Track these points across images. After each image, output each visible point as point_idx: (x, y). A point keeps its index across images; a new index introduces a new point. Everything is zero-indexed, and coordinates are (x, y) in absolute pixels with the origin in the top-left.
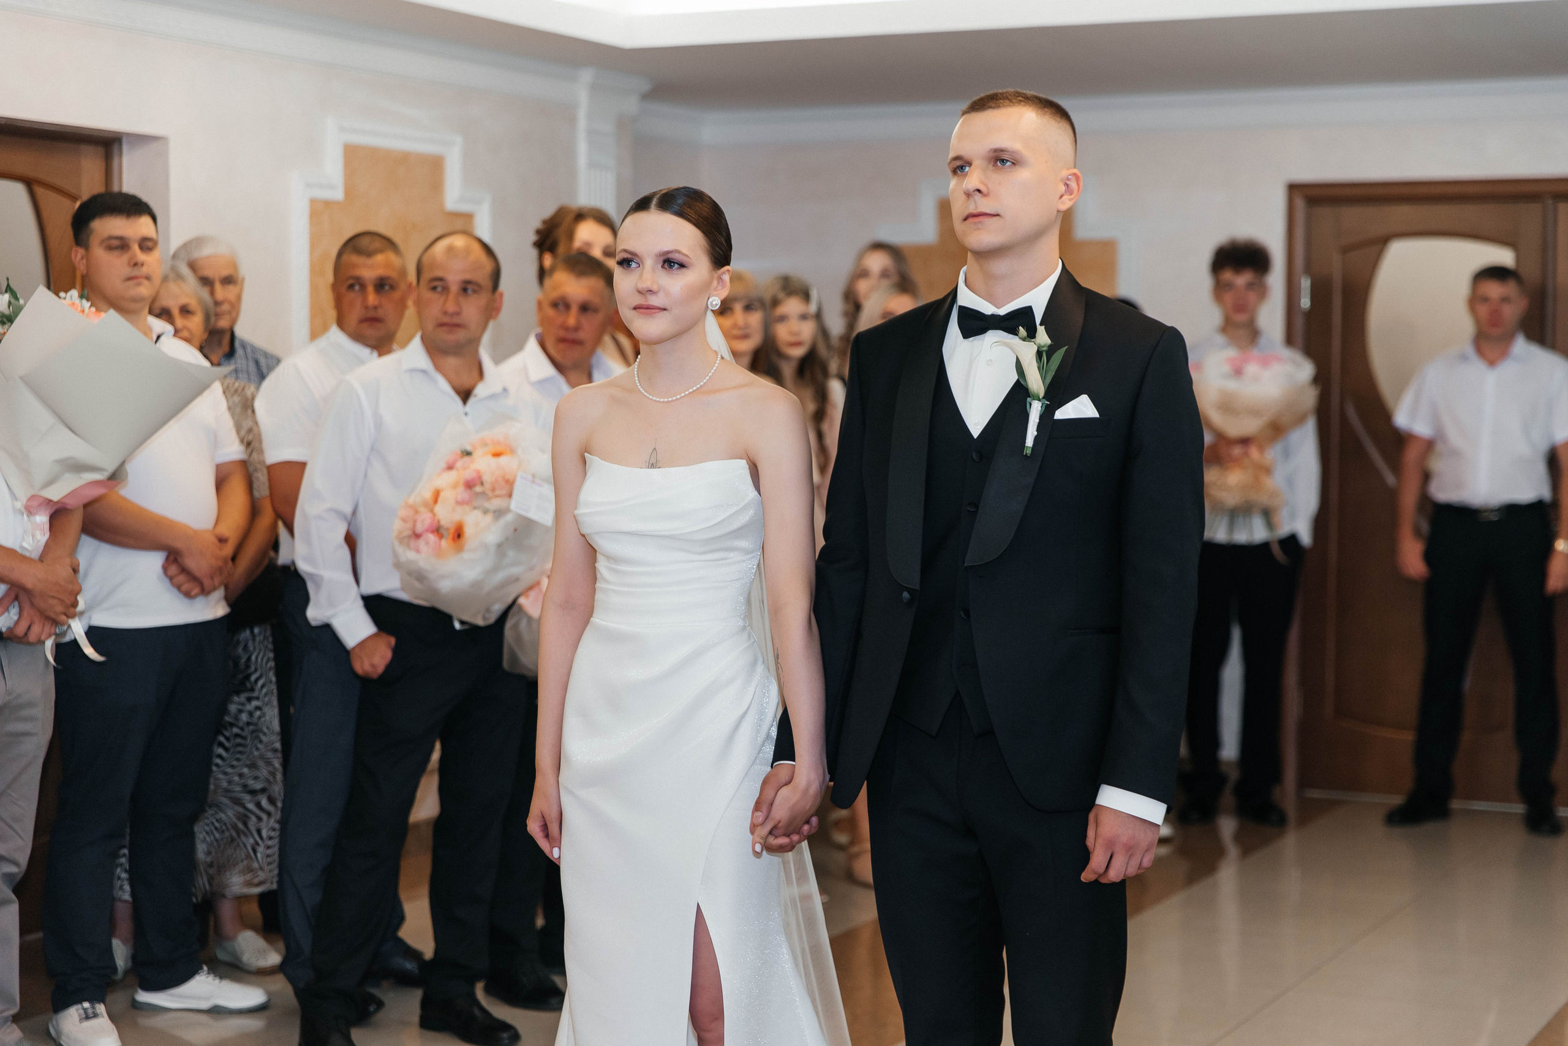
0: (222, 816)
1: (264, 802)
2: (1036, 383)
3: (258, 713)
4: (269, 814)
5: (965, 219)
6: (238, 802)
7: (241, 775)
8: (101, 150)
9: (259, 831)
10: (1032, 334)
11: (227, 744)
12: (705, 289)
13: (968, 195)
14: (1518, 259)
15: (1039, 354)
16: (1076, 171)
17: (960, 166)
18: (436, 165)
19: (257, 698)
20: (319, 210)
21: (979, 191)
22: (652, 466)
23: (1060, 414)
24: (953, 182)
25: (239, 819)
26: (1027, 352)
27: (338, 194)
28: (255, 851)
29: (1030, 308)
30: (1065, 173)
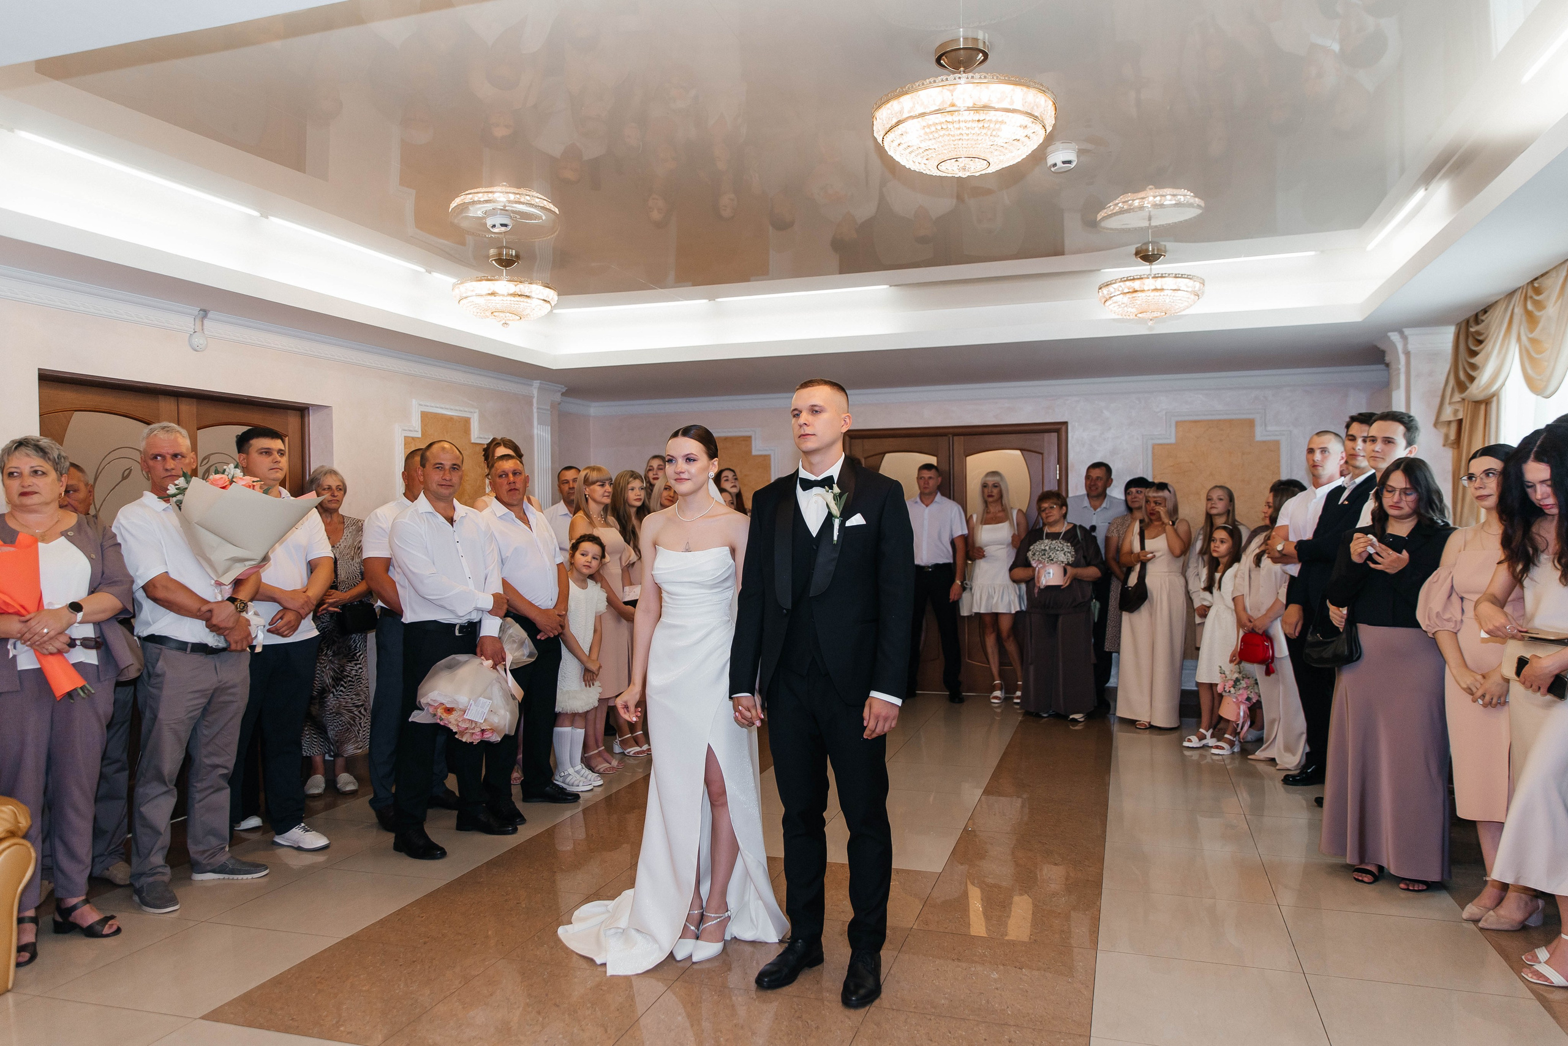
0: (343, 718)
1: (362, 711)
2: (836, 511)
3: (360, 670)
4: (364, 716)
5: (799, 437)
6: (351, 711)
7: (352, 699)
8: (298, 413)
9: (360, 724)
10: (831, 488)
11: (345, 685)
12: (706, 469)
13: (801, 426)
14: (938, 462)
15: (835, 497)
16: (848, 414)
17: (797, 413)
18: (467, 422)
19: (360, 664)
20: (408, 440)
21: (805, 424)
22: (688, 550)
23: (848, 524)
24: (794, 420)
25: (351, 719)
26: (829, 497)
27: (419, 435)
28: (359, 733)
29: (832, 476)
30: (844, 416)
